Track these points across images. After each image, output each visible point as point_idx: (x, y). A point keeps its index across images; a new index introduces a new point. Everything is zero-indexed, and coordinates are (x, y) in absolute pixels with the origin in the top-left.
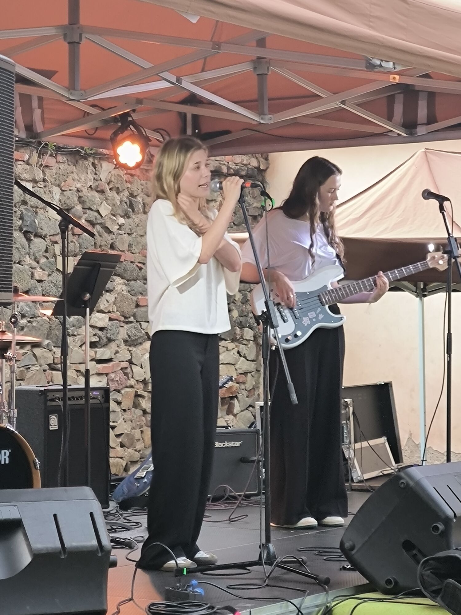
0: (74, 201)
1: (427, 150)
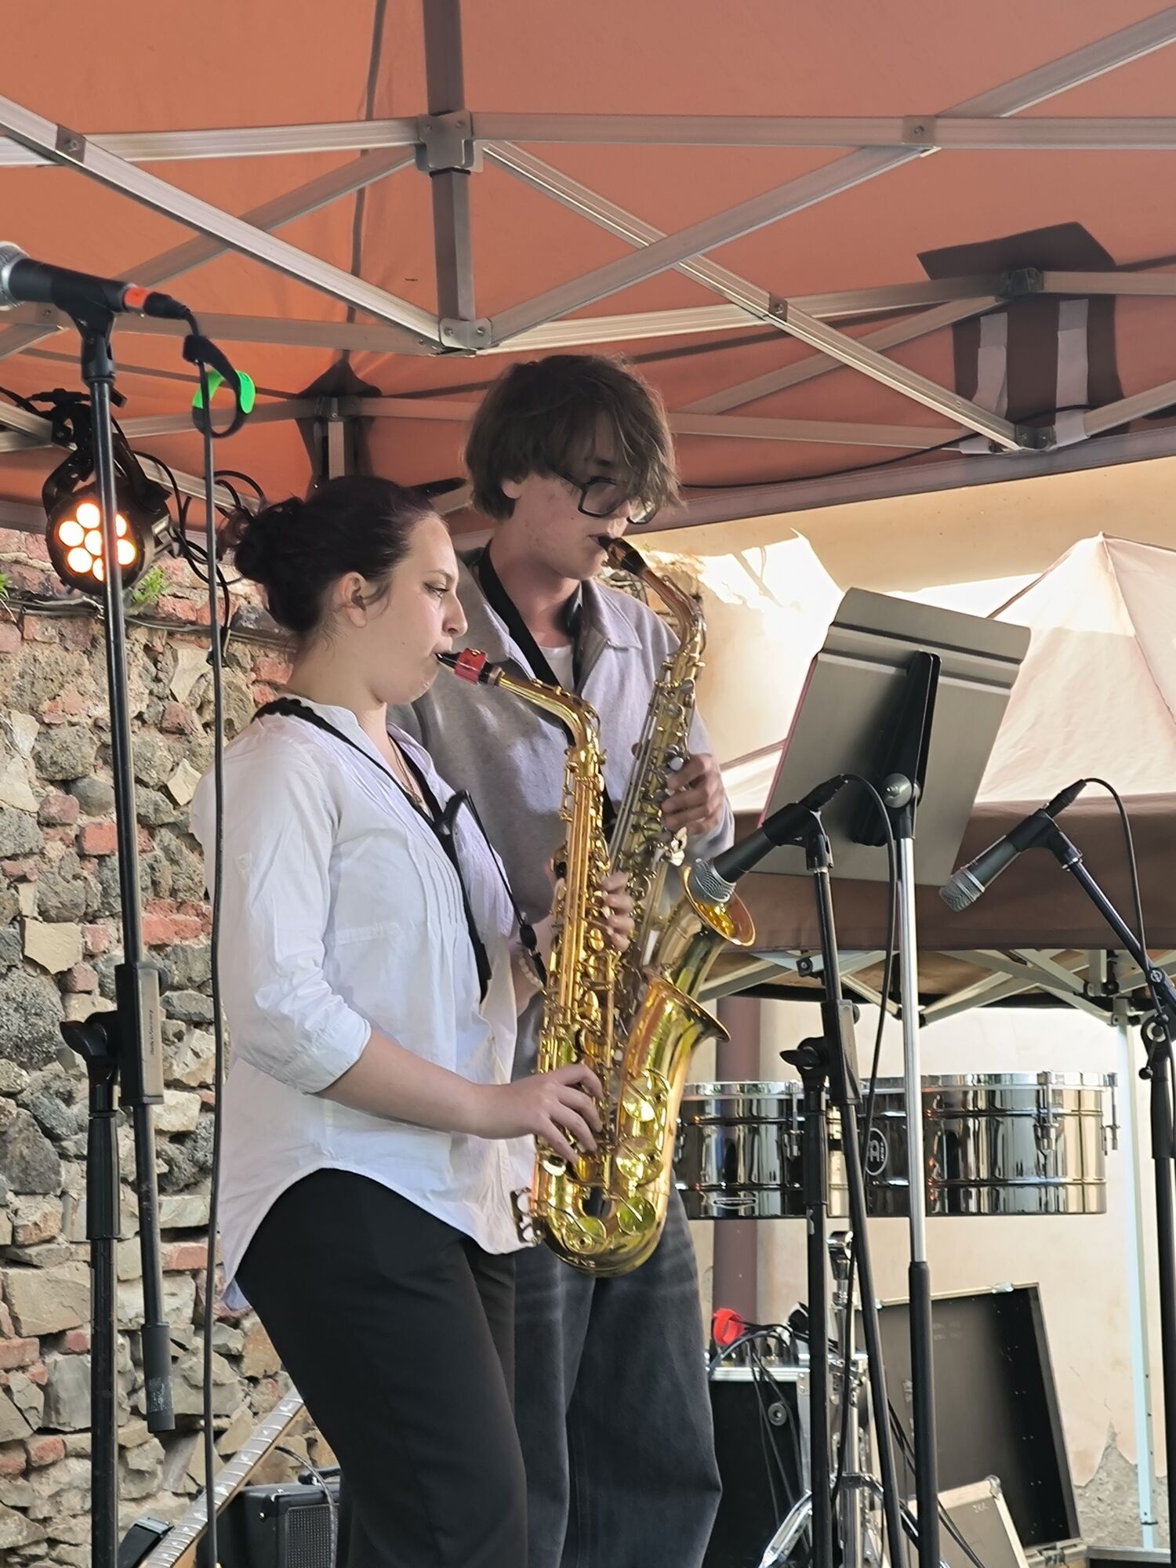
0: (83, 757)
1: (1109, 540)
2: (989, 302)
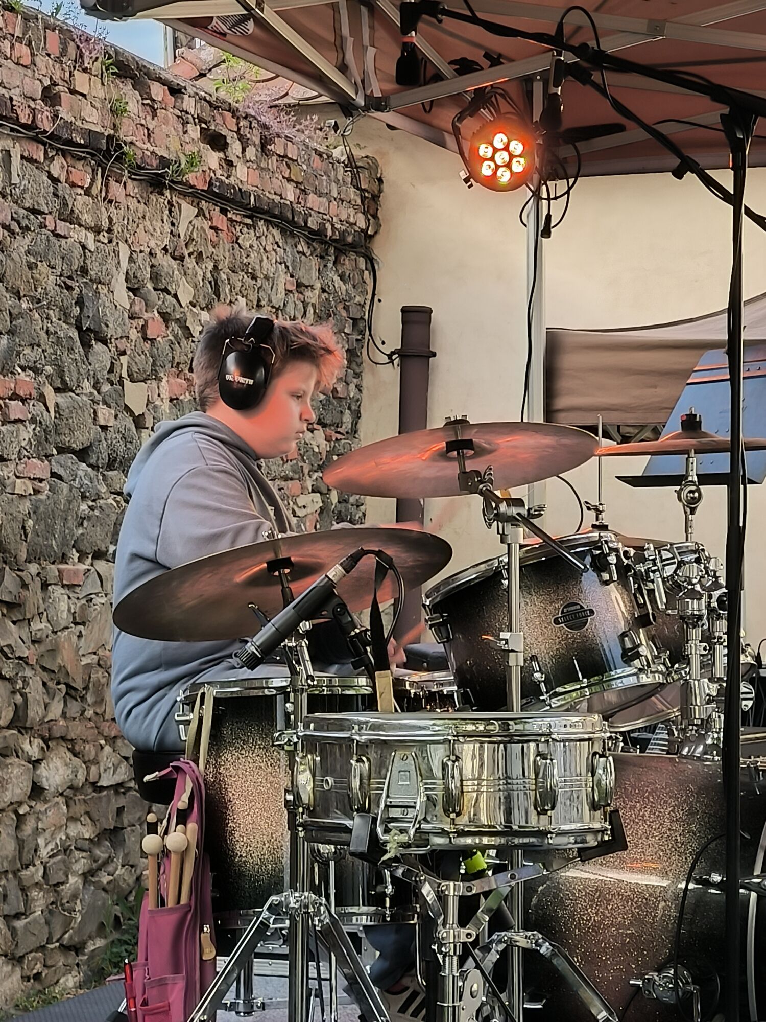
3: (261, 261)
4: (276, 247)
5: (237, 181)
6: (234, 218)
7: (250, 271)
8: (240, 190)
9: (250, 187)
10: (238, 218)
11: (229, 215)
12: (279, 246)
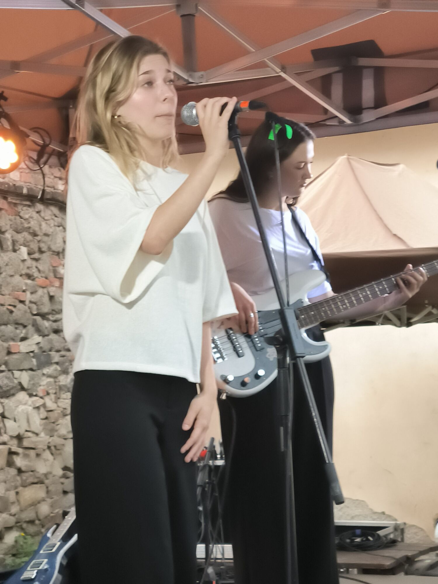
1: (350, 157)
2: (337, 69)
3: (40, 225)
4: (53, 217)
5: (11, 180)
6: (14, 201)
7: (31, 231)
8: (14, 185)
9: (22, 184)
10: (18, 202)
11: (10, 200)
12: (56, 217)
